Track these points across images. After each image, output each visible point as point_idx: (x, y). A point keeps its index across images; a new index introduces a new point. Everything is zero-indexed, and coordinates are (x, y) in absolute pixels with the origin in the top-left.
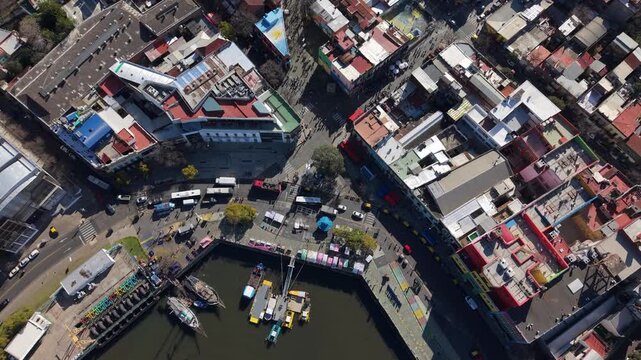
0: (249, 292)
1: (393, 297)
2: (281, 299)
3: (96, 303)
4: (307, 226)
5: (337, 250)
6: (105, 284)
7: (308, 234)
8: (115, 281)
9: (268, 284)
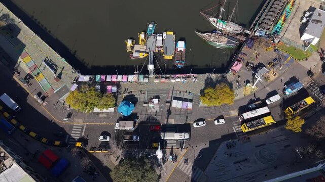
0: (181, 45)
1: (52, 65)
2: (153, 48)
3: (293, 14)
4: (145, 105)
5: (109, 87)
6: (296, 24)
7: (142, 100)
8: (291, 27)
9: (168, 57)
